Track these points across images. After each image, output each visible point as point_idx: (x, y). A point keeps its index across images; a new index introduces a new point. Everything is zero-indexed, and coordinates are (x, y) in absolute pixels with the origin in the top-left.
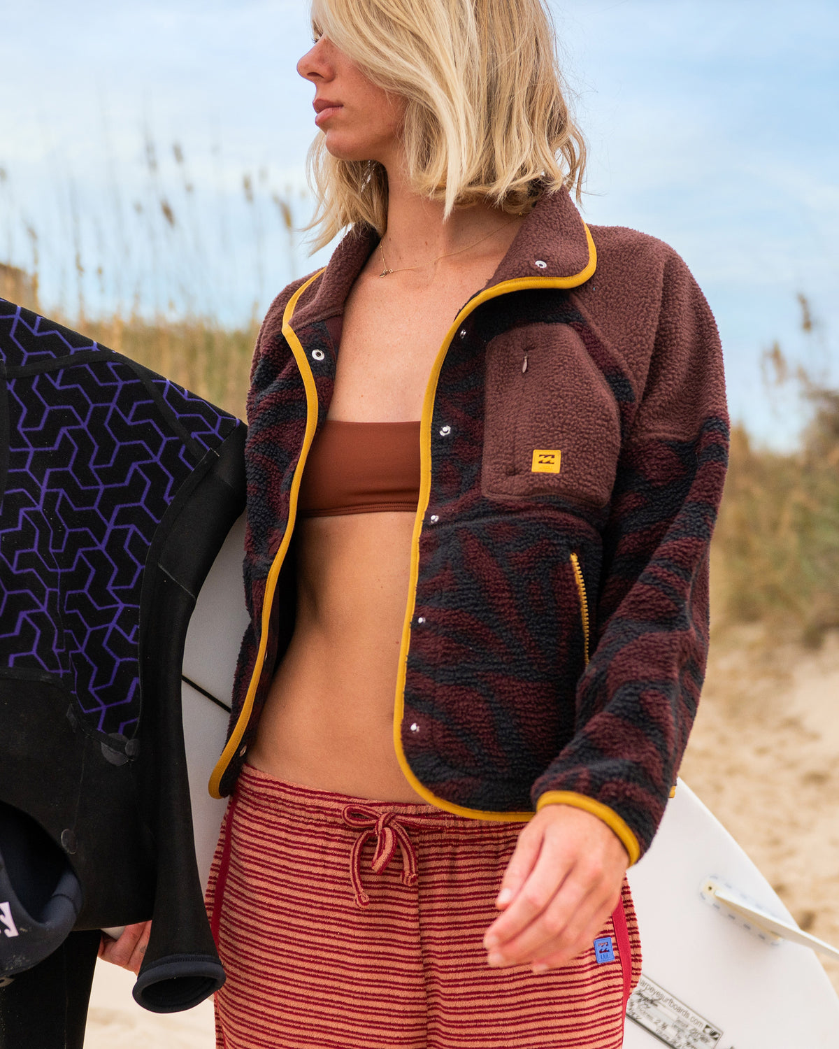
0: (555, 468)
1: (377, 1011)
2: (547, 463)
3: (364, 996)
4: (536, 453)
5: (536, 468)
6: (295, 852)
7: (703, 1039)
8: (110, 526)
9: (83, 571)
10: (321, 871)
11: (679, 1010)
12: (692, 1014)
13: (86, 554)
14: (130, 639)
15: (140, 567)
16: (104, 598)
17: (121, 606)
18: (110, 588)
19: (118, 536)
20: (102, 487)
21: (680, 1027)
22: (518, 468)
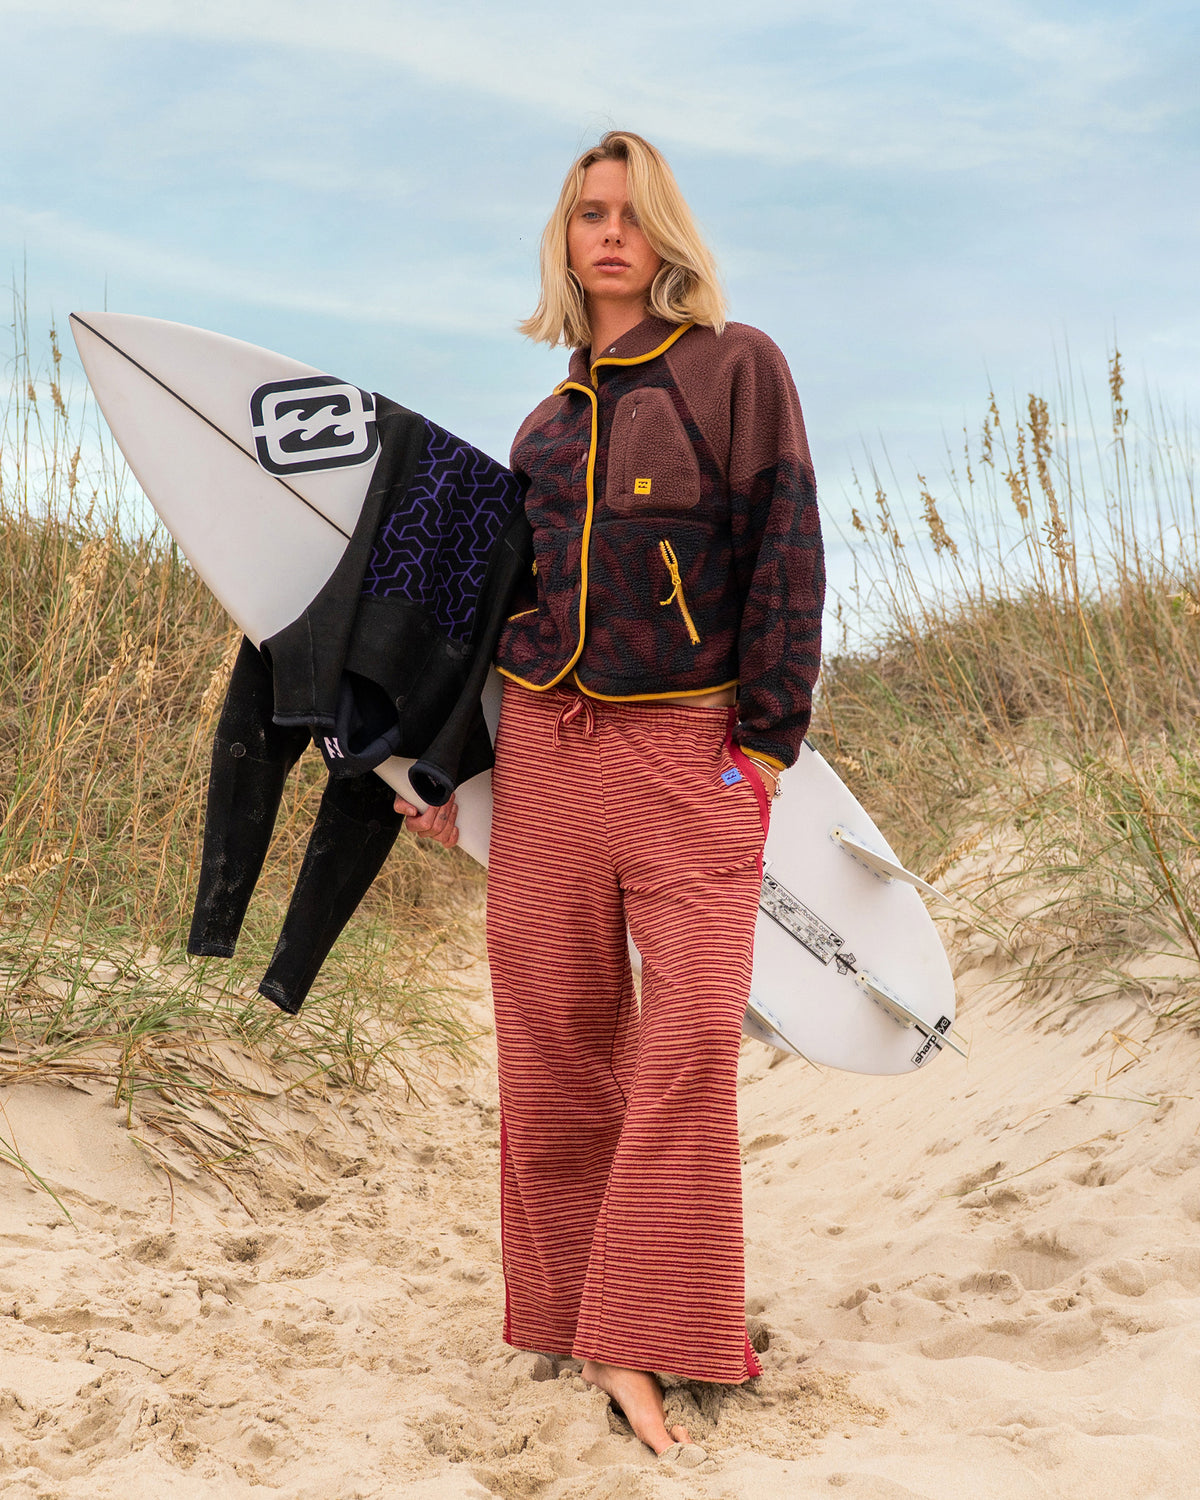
0: (647, 491)
1: (577, 819)
2: (643, 487)
3: (570, 809)
4: (637, 480)
5: (637, 491)
6: (530, 719)
7: (828, 943)
8: (478, 511)
9: (456, 536)
10: (543, 730)
11: (811, 919)
12: (820, 924)
13: (460, 527)
14: (475, 583)
15: (493, 538)
16: (465, 554)
17: (475, 561)
18: (471, 550)
19: (482, 518)
20: (477, 486)
21: (811, 932)
22: (626, 489)
